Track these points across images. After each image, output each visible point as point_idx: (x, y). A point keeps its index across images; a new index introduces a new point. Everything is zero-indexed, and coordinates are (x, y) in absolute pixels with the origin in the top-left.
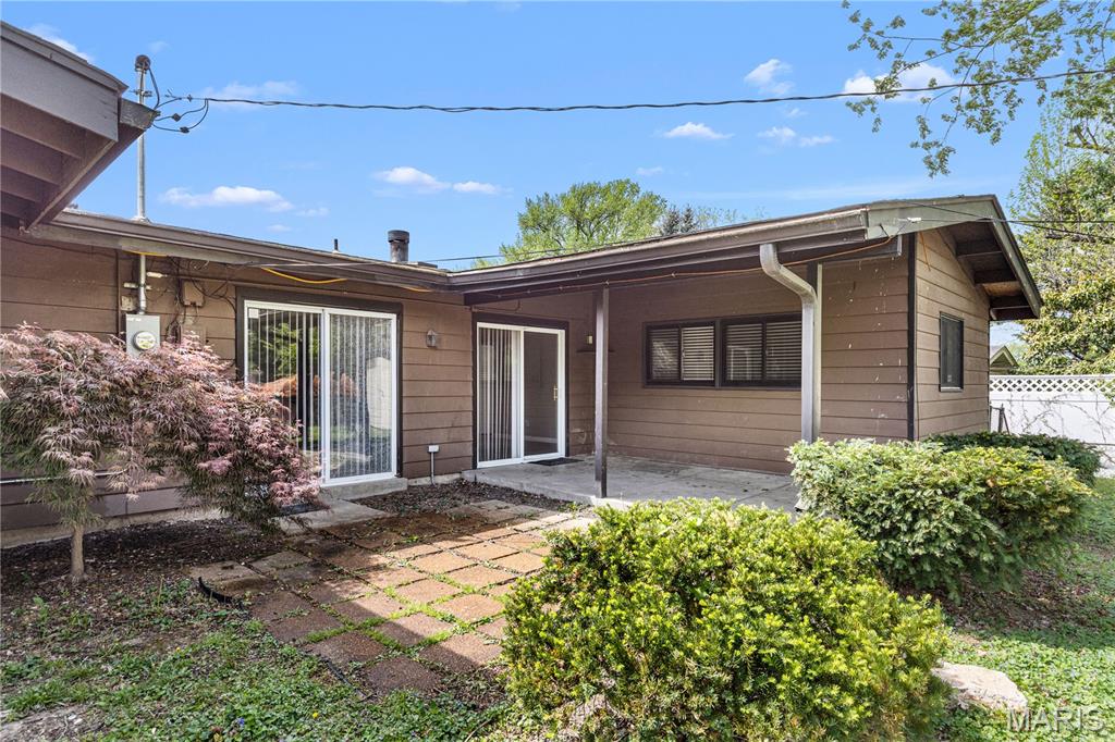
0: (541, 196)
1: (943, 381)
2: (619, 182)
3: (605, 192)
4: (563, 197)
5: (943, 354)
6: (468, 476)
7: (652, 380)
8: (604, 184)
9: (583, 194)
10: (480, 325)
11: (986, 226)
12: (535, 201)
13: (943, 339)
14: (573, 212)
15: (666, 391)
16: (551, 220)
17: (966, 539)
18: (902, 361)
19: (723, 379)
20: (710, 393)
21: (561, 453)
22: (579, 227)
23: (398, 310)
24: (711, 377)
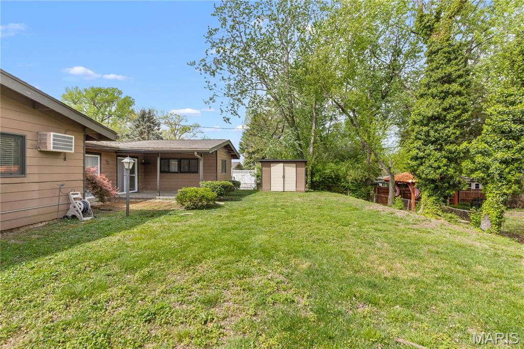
1: (222, 172)
2: (113, 89)
3: (106, 92)
5: (222, 167)
10: (118, 158)
11: (228, 144)
13: (222, 164)
15: (166, 174)
17: (220, 191)
18: (215, 168)
19: (180, 171)
20: (176, 174)
21: (136, 190)
23: (100, 154)
24: (177, 171)
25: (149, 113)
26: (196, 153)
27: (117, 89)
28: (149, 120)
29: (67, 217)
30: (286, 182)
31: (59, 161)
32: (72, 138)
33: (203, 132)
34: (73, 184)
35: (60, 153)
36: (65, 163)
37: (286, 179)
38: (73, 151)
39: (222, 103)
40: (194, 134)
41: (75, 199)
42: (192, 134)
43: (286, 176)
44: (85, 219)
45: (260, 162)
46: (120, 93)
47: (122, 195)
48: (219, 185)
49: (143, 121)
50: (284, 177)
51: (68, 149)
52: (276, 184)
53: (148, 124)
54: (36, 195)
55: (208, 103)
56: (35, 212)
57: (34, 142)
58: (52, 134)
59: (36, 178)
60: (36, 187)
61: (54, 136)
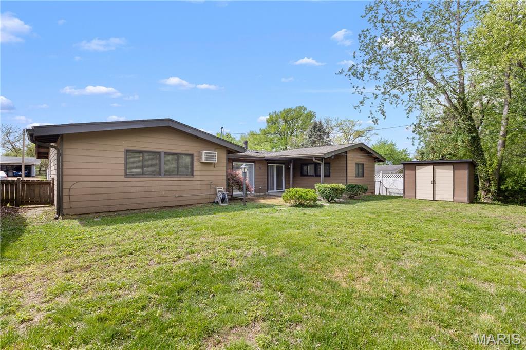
0: (274, 112)
1: (358, 176)
4: (281, 112)
6: (266, 193)
7: (302, 175)
8: (294, 108)
9: (287, 112)
10: (268, 164)
11: (362, 147)
12: (272, 113)
13: (356, 168)
14: (284, 118)
15: (305, 177)
16: (277, 120)
18: (345, 172)
19: (316, 174)
20: (313, 178)
22: (286, 122)
23: (254, 162)
24: (313, 175)
25: (320, 123)
26: (314, 158)
27: (303, 107)
28: (319, 130)
29: (214, 202)
30: (437, 189)
31: (211, 168)
32: (216, 154)
33: (377, 135)
34: (220, 182)
35: (212, 163)
36: (214, 169)
37: (437, 184)
38: (217, 162)
39: (372, 103)
40: (368, 137)
41: (219, 191)
42: (365, 138)
43: (437, 182)
44: (222, 204)
45: (403, 164)
46: (305, 109)
47: (271, 192)
48: (328, 188)
49: (314, 132)
50: (434, 182)
51: (213, 160)
52: (424, 191)
53: (319, 133)
54: (199, 187)
55: (357, 108)
56: (198, 197)
57: (198, 158)
58: (204, 152)
59: (199, 178)
60: (199, 183)
61: (206, 153)
